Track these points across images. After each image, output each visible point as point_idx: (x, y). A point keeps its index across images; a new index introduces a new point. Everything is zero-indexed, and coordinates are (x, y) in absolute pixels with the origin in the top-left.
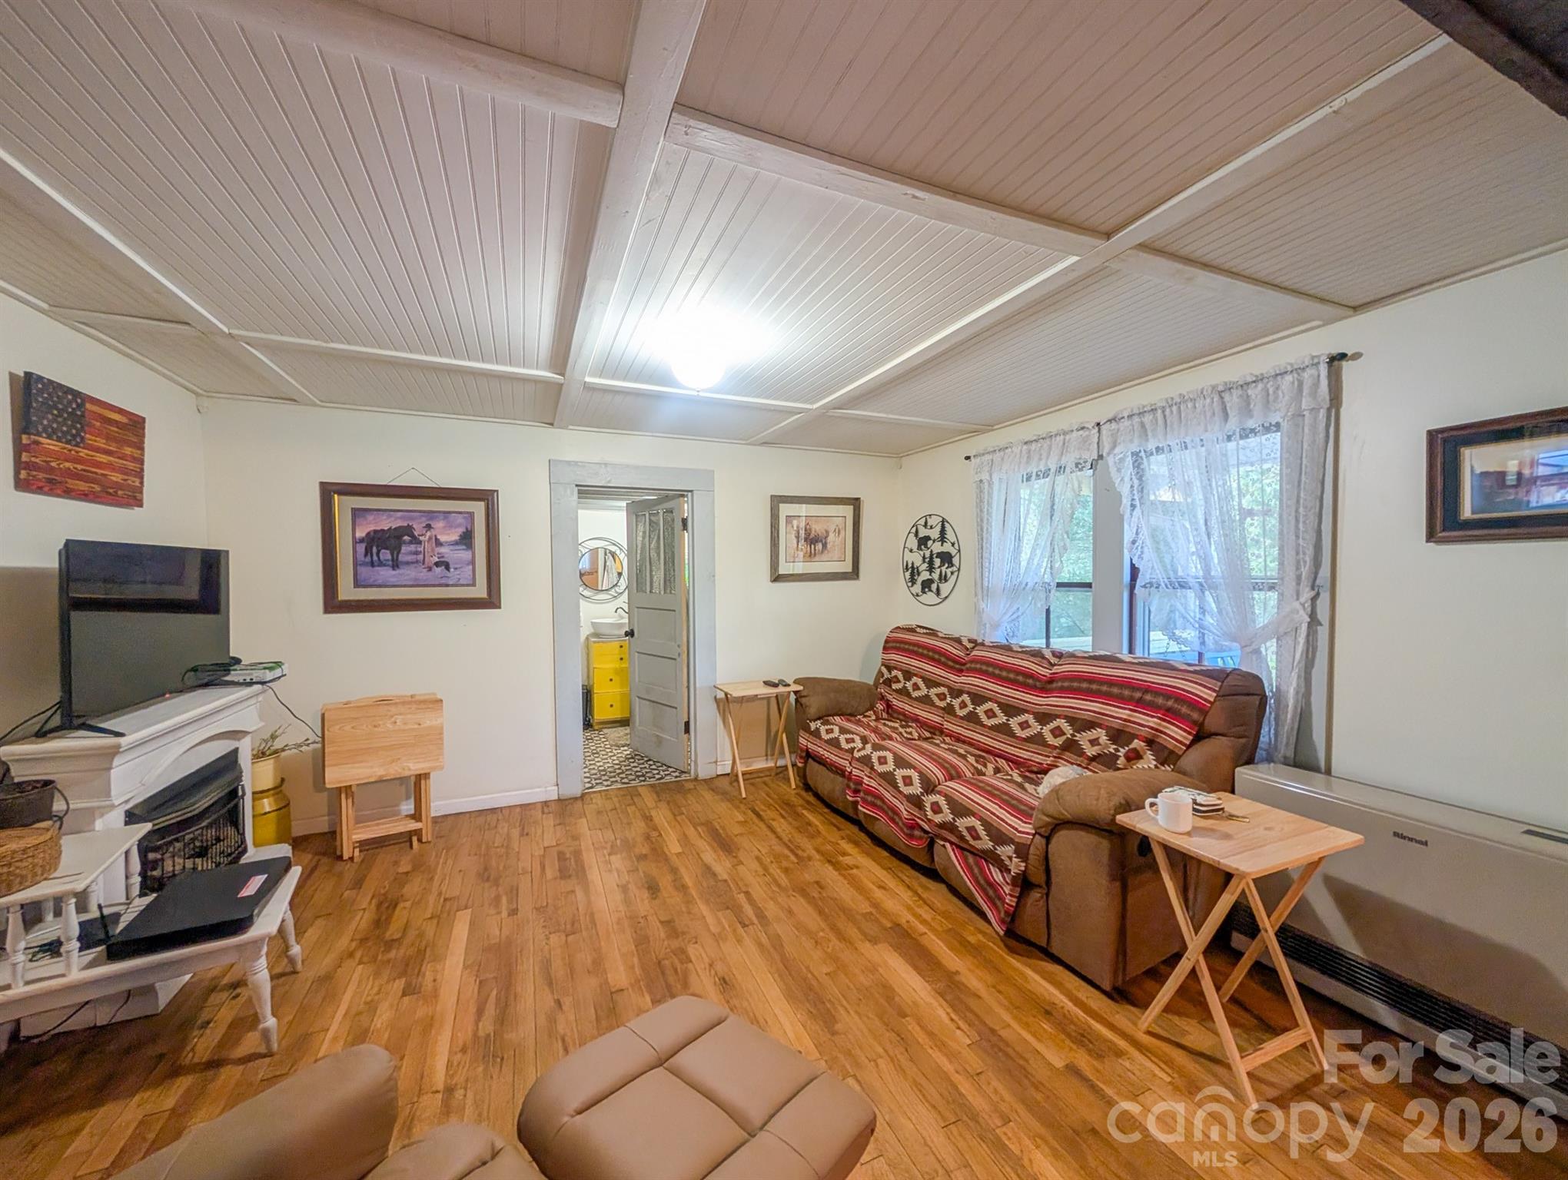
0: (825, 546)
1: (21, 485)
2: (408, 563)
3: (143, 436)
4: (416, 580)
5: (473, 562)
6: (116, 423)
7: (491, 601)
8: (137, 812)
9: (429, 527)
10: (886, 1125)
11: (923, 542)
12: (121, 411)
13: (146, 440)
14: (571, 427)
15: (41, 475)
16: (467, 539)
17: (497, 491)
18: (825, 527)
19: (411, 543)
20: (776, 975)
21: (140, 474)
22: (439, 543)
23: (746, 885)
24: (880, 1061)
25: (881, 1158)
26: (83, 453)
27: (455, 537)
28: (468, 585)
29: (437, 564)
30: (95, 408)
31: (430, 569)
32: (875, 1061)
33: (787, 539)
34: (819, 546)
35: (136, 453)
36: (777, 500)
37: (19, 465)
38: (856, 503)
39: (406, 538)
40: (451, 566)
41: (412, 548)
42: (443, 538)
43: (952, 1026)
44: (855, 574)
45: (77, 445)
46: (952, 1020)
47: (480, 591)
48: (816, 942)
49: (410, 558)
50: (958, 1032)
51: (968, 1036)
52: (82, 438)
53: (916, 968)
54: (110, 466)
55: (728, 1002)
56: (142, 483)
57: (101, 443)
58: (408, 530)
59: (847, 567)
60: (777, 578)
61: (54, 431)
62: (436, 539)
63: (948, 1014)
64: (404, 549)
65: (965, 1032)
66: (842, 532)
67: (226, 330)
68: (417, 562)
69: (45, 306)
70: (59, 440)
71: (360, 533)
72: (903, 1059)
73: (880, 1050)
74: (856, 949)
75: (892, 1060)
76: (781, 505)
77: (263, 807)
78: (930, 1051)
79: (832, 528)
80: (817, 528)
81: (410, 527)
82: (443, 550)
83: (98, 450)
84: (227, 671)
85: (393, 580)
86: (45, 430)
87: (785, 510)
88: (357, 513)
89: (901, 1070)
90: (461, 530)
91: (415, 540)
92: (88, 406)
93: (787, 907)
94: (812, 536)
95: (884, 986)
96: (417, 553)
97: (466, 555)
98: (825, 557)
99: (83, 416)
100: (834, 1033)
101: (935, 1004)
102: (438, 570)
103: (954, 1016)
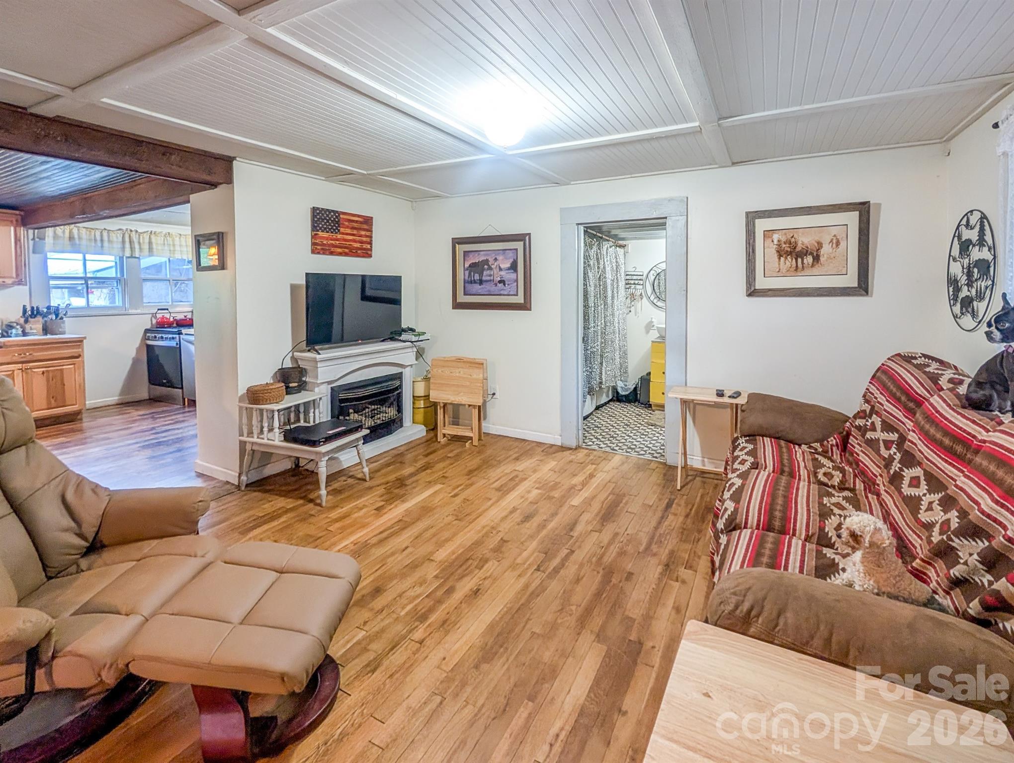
0: (817, 259)
1: (313, 252)
2: (487, 281)
3: (372, 225)
4: (489, 291)
5: (517, 281)
6: (357, 222)
7: (525, 306)
8: (336, 389)
9: (496, 259)
10: (411, 740)
11: (965, 246)
12: (359, 216)
13: (374, 227)
14: (572, 183)
15: (319, 247)
16: (514, 267)
17: (529, 234)
18: (817, 238)
19: (488, 269)
20: (505, 609)
21: (370, 243)
22: (501, 269)
23: (580, 547)
24: (470, 707)
25: (381, 750)
26: (339, 236)
27: (508, 265)
28: (514, 295)
29: (500, 282)
30: (345, 217)
31: (496, 285)
32: (468, 703)
33: (765, 252)
34: (809, 260)
35: (368, 233)
36: (752, 217)
37: (313, 244)
38: (864, 209)
39: (486, 267)
40: (506, 283)
41: (488, 272)
42: (502, 266)
43: (550, 738)
44: (863, 287)
45: (336, 233)
46: (558, 735)
47: (520, 299)
48: (562, 609)
49: (488, 278)
50: (546, 748)
51: (548, 756)
52: (339, 230)
53: (597, 682)
54: (355, 241)
55: (461, 603)
56: (371, 247)
57: (349, 231)
58: (486, 262)
59: (851, 280)
60: (752, 292)
61: (325, 229)
62: (499, 267)
63: (562, 729)
64: (485, 273)
65: (550, 753)
66: (843, 244)
67: (365, 173)
68: (490, 280)
69: (323, 178)
70: (327, 232)
71: (467, 265)
72: (481, 723)
73: (480, 702)
74: (579, 634)
75: (476, 715)
76: (757, 221)
77: (420, 404)
78: (507, 735)
79: (826, 239)
80: (805, 240)
81: (487, 261)
82: (502, 273)
83: (347, 234)
84: (400, 335)
85: (480, 291)
86: (320, 229)
87: (762, 225)
88: (466, 254)
89: (472, 723)
90: (512, 260)
91: (490, 268)
92: (341, 216)
93: (582, 574)
94: (799, 249)
95: (554, 671)
96: (490, 276)
97: (513, 276)
98: (815, 271)
99: (339, 221)
100: (477, 667)
101: (566, 715)
102: (500, 285)
103: (562, 736)
